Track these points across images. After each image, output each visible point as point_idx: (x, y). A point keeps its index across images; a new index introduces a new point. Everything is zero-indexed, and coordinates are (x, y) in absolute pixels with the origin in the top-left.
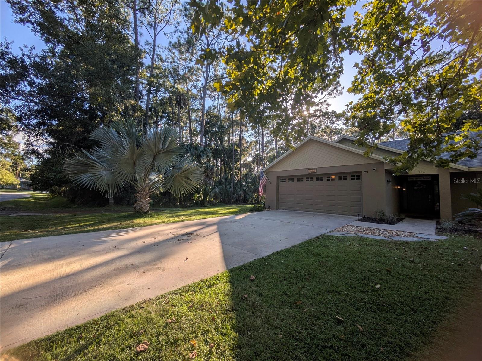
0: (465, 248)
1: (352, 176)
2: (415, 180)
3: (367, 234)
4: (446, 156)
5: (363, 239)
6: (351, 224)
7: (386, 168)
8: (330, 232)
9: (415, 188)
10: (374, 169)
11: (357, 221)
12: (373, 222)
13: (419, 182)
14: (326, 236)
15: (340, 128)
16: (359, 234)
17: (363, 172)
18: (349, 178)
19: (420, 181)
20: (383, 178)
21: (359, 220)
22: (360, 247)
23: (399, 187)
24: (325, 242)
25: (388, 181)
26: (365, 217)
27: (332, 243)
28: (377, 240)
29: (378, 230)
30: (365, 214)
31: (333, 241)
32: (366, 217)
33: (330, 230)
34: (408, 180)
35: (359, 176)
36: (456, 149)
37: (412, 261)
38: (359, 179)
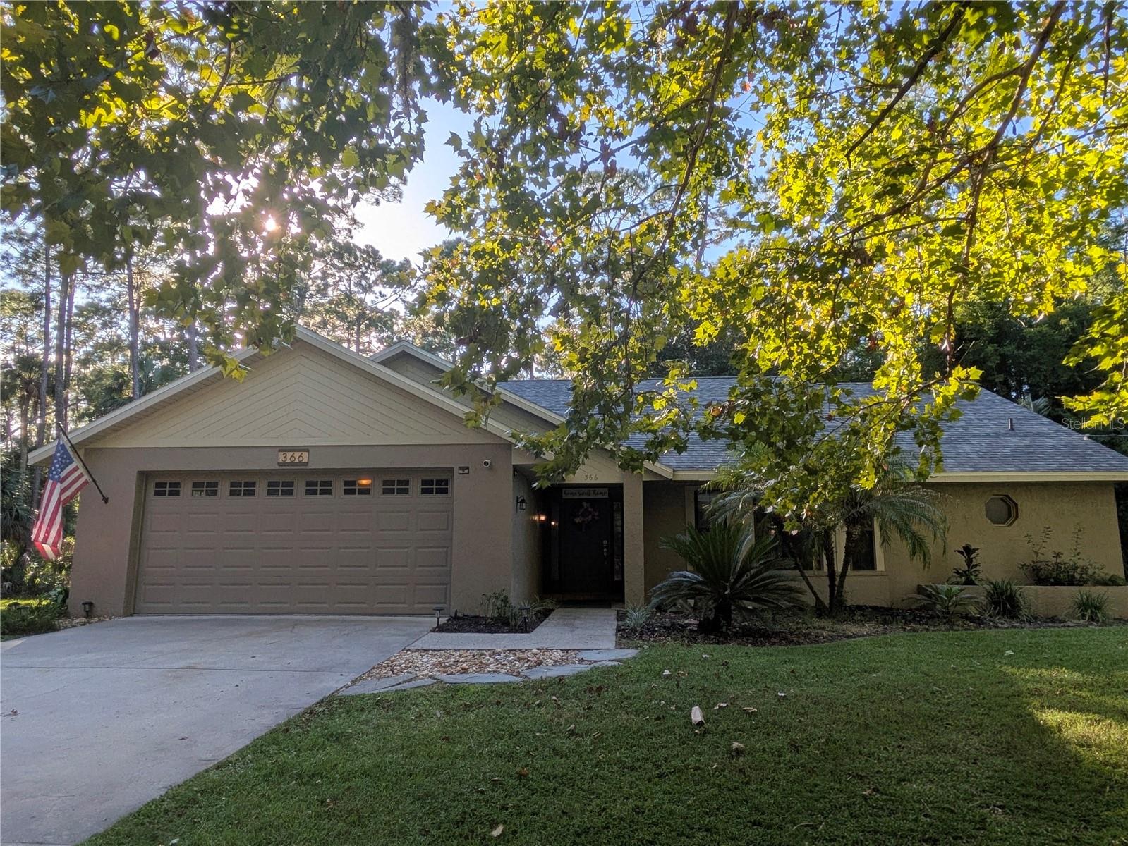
0: (667, 672)
1: (424, 483)
2: (576, 497)
3: (464, 671)
4: (638, 442)
5: (456, 690)
6: (419, 645)
7: (514, 463)
8: (354, 682)
9: (577, 520)
10: (486, 464)
11: (433, 631)
12: (479, 631)
13: (585, 504)
14: (342, 701)
15: (387, 310)
16: (444, 677)
17: (456, 470)
18: (415, 487)
19: (587, 500)
20: (506, 490)
21: (441, 629)
22: (447, 719)
23: (543, 518)
24: (339, 723)
25: (520, 501)
26: (456, 617)
27: (361, 723)
28: (491, 688)
29: (494, 653)
30: (460, 604)
31: (364, 716)
32: (459, 615)
33: (352, 676)
34: (564, 496)
35: (446, 483)
36: (656, 427)
37: (572, 733)
38: (445, 491)
